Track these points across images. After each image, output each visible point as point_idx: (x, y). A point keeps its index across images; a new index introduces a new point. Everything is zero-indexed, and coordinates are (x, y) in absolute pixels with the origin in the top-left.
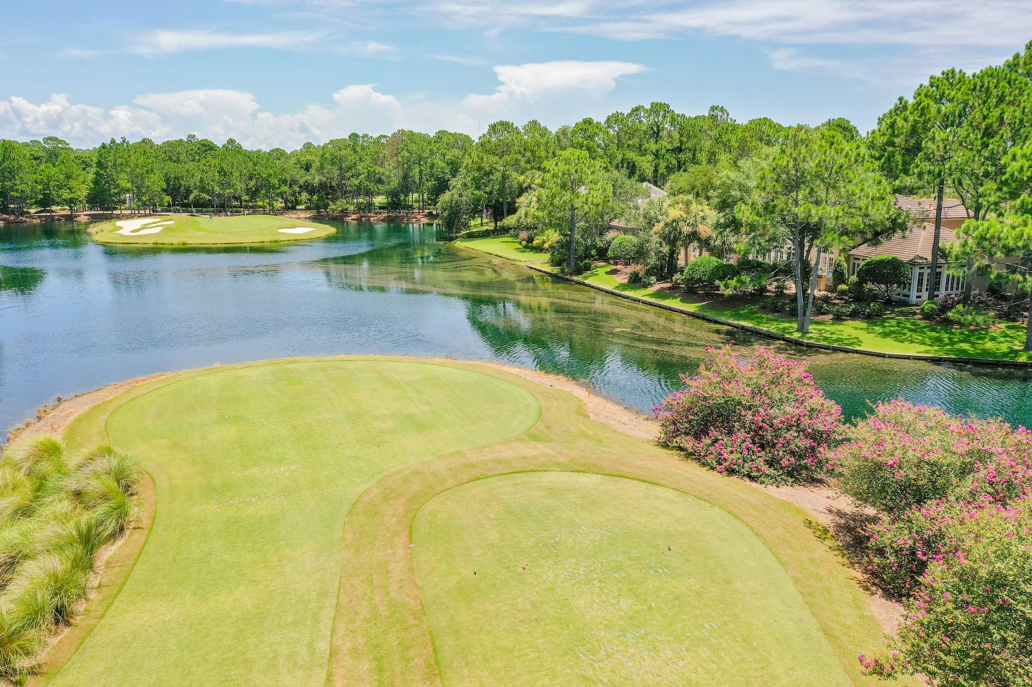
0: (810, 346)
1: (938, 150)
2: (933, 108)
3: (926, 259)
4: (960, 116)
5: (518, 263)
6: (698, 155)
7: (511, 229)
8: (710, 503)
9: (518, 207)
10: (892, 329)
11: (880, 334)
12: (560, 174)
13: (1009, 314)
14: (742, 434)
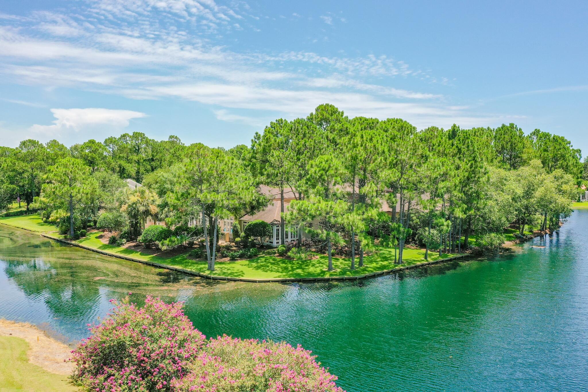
0: (214, 279)
1: (276, 161)
2: (273, 139)
3: (279, 221)
5: (37, 233)
6: (163, 163)
10: (262, 264)
11: (255, 267)
12: (60, 174)
13: (322, 249)
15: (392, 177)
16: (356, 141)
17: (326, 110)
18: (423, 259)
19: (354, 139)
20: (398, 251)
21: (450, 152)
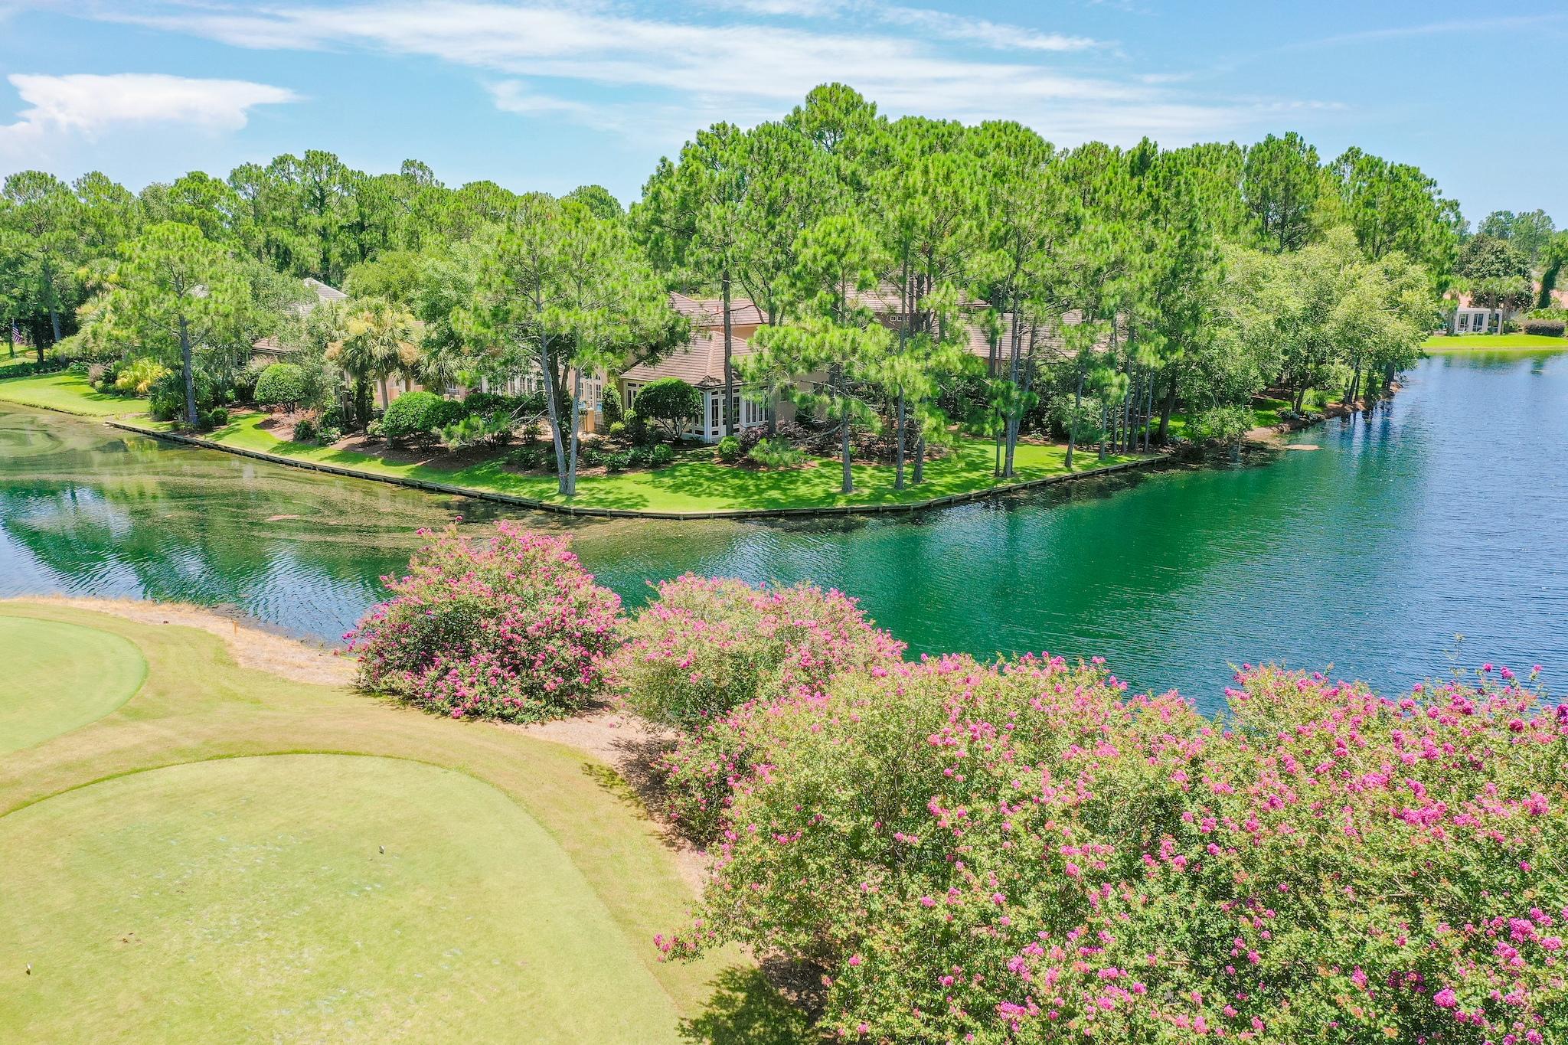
0: (579, 514)
1: (716, 231)
2: (705, 175)
3: (719, 381)
4: (738, 186)
5: (91, 419)
6: (391, 235)
7: (72, 360)
8: (443, 767)
9: (80, 322)
10: (685, 479)
11: (670, 487)
12: (152, 265)
13: (823, 448)
14: (484, 656)
15: (996, 269)
16: (911, 181)
17: (834, 99)
18: (1061, 466)
19: (907, 176)
20: (1003, 449)
21: (1133, 208)
